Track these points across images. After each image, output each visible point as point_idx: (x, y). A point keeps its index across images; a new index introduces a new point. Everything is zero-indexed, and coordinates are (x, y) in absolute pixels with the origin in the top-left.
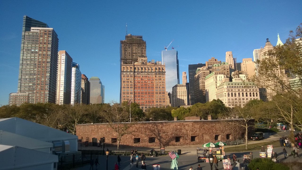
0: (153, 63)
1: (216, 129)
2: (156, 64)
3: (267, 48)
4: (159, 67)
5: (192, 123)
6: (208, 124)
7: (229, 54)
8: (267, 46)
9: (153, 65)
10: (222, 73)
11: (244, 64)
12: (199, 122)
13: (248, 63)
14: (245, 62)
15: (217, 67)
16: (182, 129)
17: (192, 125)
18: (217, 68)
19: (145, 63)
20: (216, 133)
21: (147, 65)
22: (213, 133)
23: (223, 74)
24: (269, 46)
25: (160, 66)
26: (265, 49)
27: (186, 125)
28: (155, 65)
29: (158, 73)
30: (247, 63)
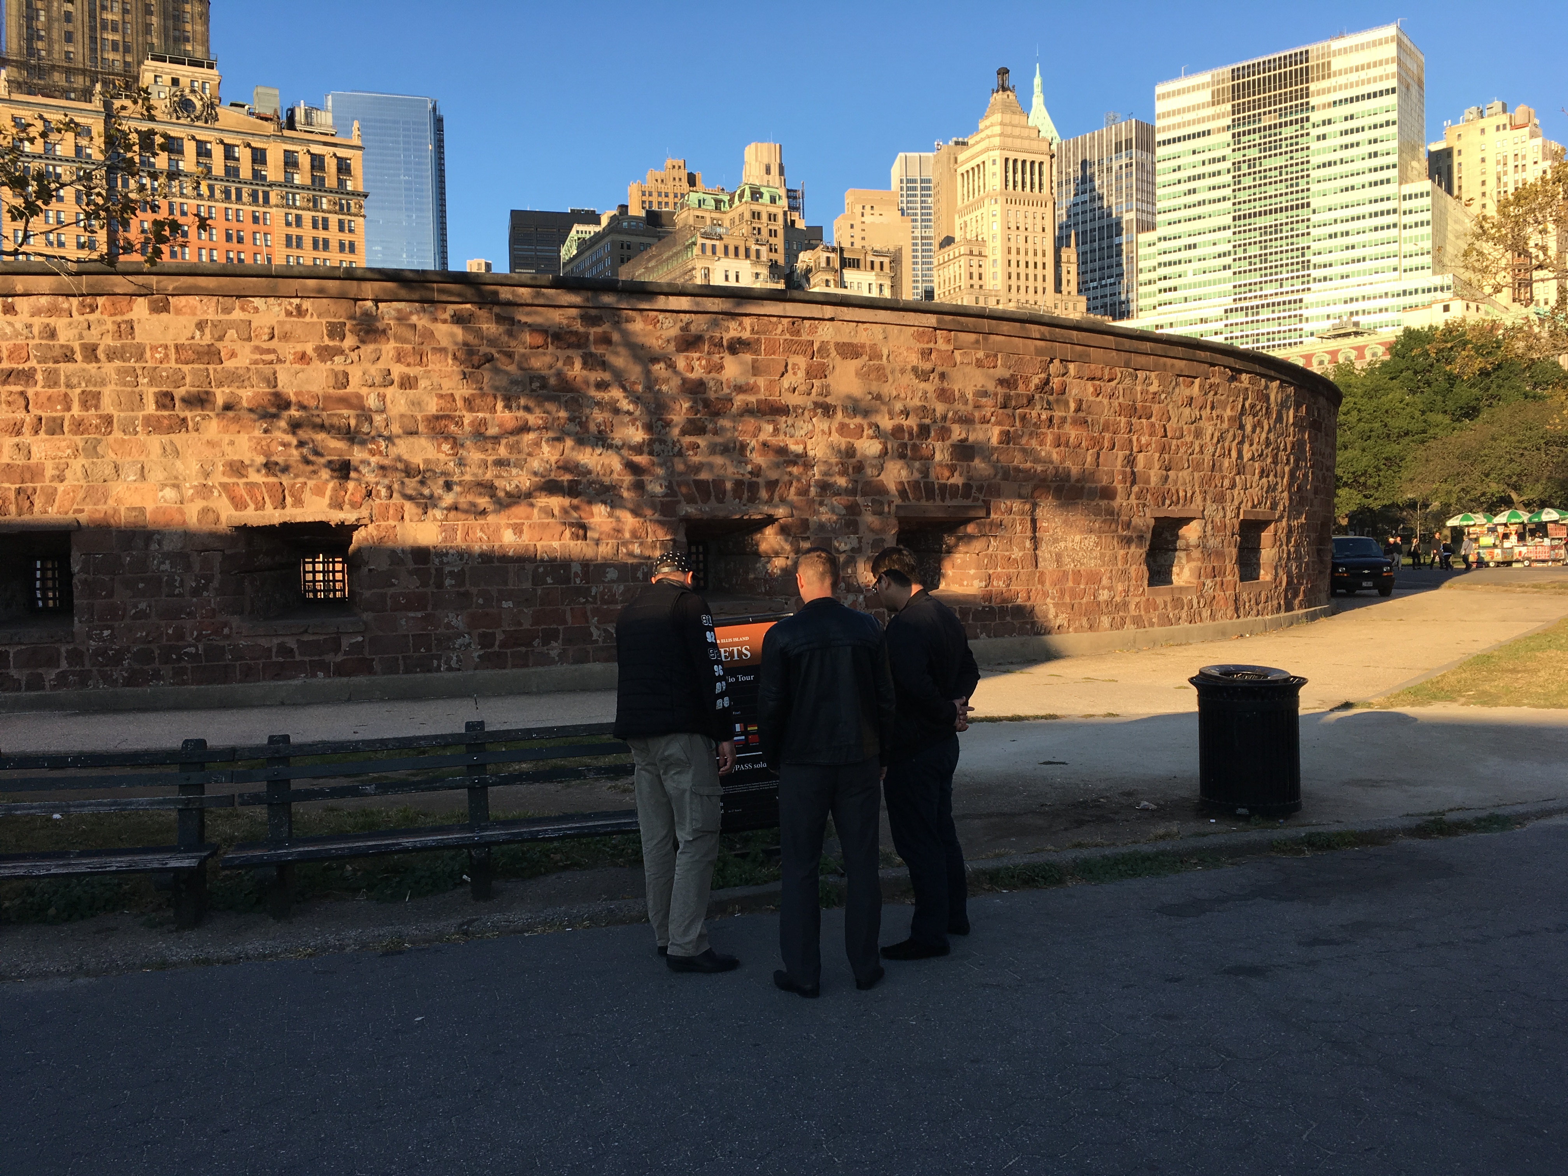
0: (269, 113)
1: (1163, 450)
2: (291, 124)
3: (997, 129)
4: (316, 149)
5: (919, 337)
6: (1094, 369)
7: (766, 161)
8: (997, 117)
9: (270, 128)
10: (742, 251)
11: (852, 226)
12: (1005, 327)
13: (876, 219)
14: (858, 209)
15: (707, 215)
16: (793, 400)
17: (914, 359)
18: (708, 222)
19: (198, 104)
20: (1162, 498)
21: (217, 125)
22: (1135, 489)
23: (747, 256)
24: (1008, 118)
25: (325, 144)
26: (988, 132)
27: (850, 351)
28: (287, 133)
29: (305, 194)
30: (868, 219)
